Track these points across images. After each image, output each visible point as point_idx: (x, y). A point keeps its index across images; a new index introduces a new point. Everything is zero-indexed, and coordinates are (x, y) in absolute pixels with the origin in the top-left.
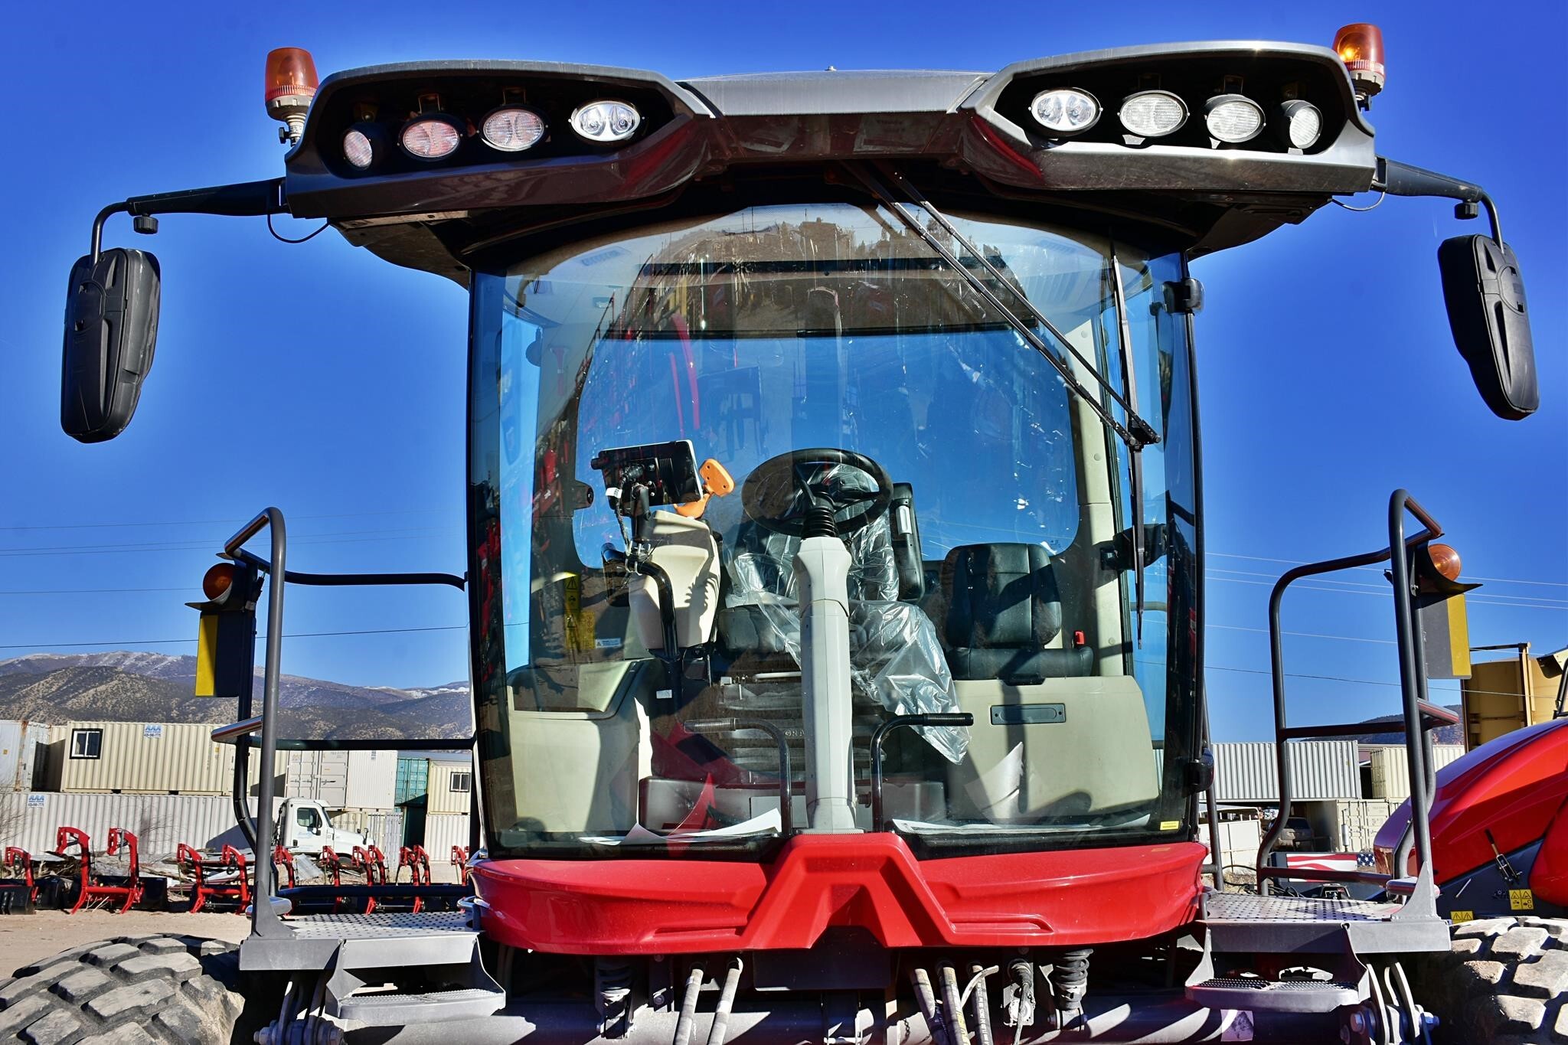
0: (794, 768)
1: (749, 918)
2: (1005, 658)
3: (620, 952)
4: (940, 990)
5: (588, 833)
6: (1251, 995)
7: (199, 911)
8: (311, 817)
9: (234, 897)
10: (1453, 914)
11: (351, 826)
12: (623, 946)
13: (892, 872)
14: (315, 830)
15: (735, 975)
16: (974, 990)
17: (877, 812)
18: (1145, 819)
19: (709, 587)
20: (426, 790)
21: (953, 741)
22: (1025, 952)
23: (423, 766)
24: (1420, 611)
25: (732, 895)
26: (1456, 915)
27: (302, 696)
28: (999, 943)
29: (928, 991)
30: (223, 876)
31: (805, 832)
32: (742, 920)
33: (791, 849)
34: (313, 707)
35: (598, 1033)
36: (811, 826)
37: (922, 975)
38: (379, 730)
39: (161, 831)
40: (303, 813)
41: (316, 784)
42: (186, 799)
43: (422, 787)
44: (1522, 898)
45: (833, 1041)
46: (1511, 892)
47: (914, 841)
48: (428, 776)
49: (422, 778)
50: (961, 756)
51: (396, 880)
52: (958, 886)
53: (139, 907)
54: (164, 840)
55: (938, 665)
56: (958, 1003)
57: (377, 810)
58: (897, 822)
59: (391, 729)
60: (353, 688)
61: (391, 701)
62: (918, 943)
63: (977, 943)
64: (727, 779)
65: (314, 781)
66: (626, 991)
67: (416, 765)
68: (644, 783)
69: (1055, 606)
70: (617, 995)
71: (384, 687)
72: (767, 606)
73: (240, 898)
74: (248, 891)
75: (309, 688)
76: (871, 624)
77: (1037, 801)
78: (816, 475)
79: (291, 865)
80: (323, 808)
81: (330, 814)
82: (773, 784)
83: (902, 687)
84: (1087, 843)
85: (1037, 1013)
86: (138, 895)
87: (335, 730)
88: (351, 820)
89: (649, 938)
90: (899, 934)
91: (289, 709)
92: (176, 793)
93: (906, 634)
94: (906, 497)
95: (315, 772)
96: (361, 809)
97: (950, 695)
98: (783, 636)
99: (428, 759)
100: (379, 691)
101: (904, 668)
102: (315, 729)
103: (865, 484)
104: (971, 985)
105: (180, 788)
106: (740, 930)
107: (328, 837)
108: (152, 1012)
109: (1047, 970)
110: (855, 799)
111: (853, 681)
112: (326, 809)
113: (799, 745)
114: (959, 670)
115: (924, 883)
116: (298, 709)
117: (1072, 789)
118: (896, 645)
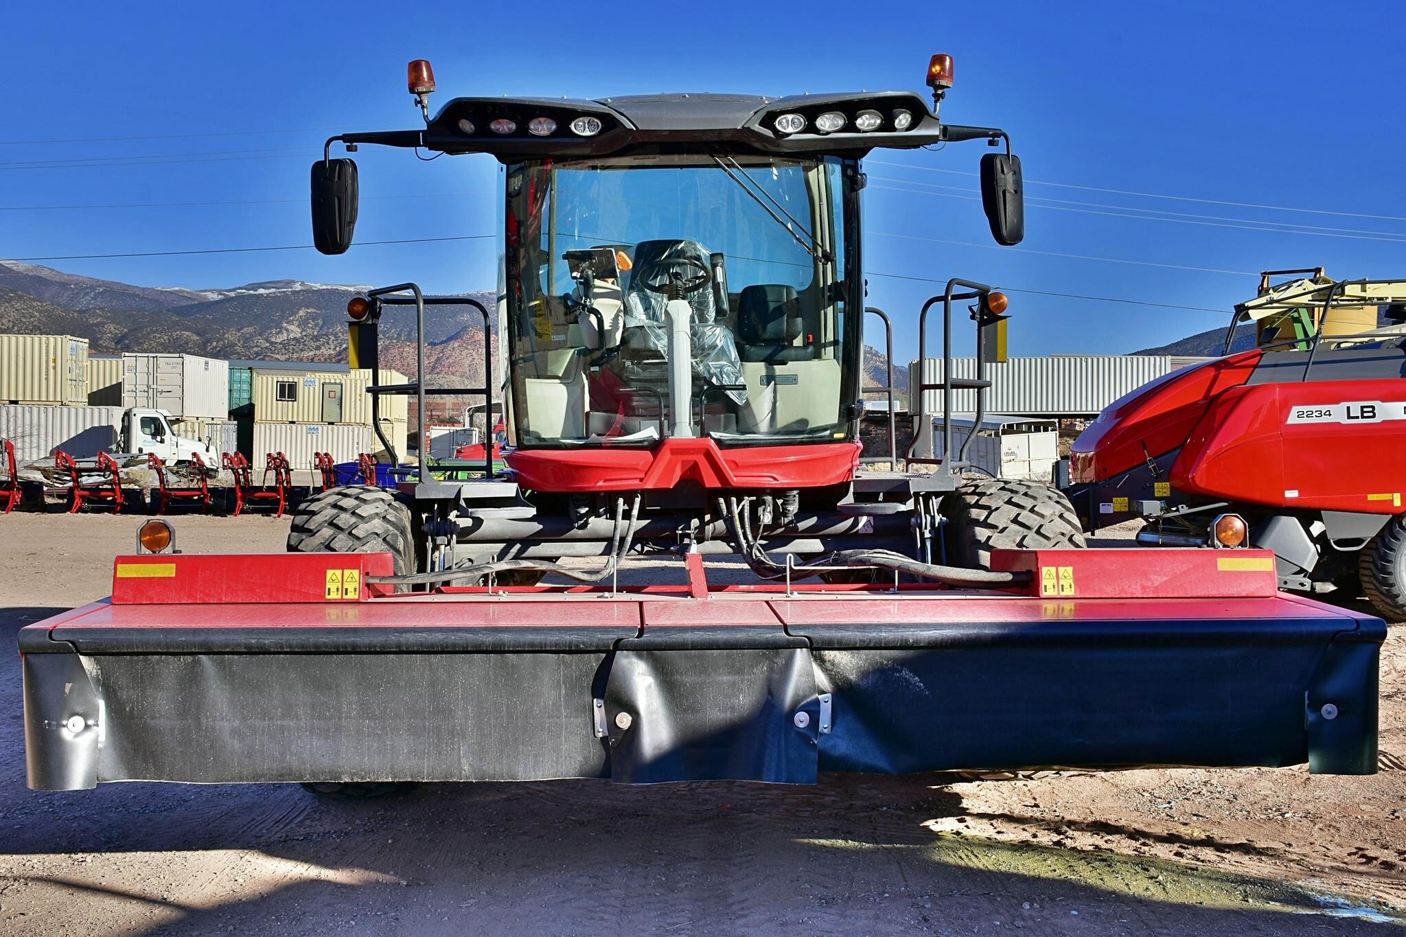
0: (665, 407)
1: (646, 475)
2: (768, 351)
3: (587, 490)
4: (729, 505)
5: (563, 439)
6: (862, 507)
7: (77, 512)
8: (153, 426)
9: (109, 499)
10: (1114, 499)
11: (190, 434)
12: (589, 487)
13: (709, 455)
14: (159, 438)
15: (638, 500)
16: (744, 506)
17: (702, 429)
18: (828, 432)
19: (620, 318)
20: (250, 399)
21: (740, 395)
22: (768, 491)
23: (246, 375)
24: (983, 328)
25: (638, 465)
26: (1117, 500)
27: (88, 298)
28: (755, 486)
29: (724, 506)
30: (96, 479)
31: (670, 437)
32: (643, 476)
33: (664, 445)
34: (102, 309)
35: (575, 527)
36: (673, 435)
37: (722, 500)
38: (174, 334)
39: (27, 439)
40: (146, 422)
41: (153, 394)
42: (27, 408)
43: (246, 395)
44: (1162, 488)
45: (680, 532)
46: (1156, 484)
47: (719, 442)
48: (251, 385)
49: (246, 387)
50: (744, 402)
51: (264, 483)
52: (737, 461)
53: (19, 508)
54: (31, 448)
55: (733, 357)
56: (736, 511)
57: (213, 419)
58: (712, 433)
59: (187, 333)
60: (144, 289)
61: (184, 303)
62: (720, 486)
63: (745, 486)
64: (630, 411)
65: (151, 391)
66: (587, 509)
67: (238, 374)
68: (588, 413)
69: (799, 320)
70: (583, 510)
71: (177, 289)
72: (649, 327)
73: (115, 500)
74: (121, 493)
75: (95, 289)
76: (700, 336)
77: (781, 422)
78: (671, 248)
79: (161, 469)
80: (165, 417)
81: (171, 423)
82: (653, 414)
83: (716, 368)
84: (802, 443)
85: (773, 519)
86: (18, 497)
87: (126, 334)
88: (189, 429)
89: (600, 484)
90: (711, 482)
91: (75, 311)
92: (16, 402)
93: (718, 342)
94: (720, 261)
95: (151, 383)
96: (197, 418)
97: (739, 371)
98: (657, 342)
99: (250, 368)
100: (171, 293)
101: (717, 359)
102: (105, 333)
103: (698, 253)
104: (742, 504)
105: (20, 398)
106: (641, 480)
107: (172, 445)
108: (382, 515)
109: (780, 502)
110: (692, 423)
111: (692, 363)
112: (168, 418)
113: (667, 395)
114: (744, 357)
115: (722, 460)
116: (84, 311)
117: (799, 418)
118: (714, 347)
